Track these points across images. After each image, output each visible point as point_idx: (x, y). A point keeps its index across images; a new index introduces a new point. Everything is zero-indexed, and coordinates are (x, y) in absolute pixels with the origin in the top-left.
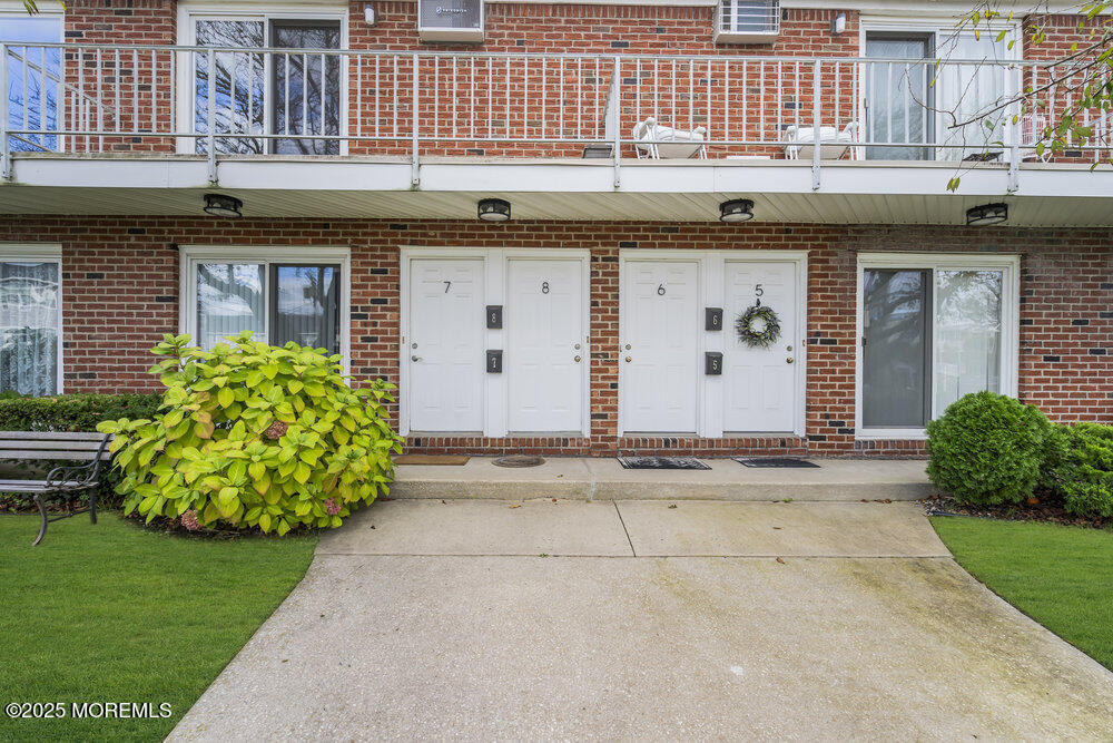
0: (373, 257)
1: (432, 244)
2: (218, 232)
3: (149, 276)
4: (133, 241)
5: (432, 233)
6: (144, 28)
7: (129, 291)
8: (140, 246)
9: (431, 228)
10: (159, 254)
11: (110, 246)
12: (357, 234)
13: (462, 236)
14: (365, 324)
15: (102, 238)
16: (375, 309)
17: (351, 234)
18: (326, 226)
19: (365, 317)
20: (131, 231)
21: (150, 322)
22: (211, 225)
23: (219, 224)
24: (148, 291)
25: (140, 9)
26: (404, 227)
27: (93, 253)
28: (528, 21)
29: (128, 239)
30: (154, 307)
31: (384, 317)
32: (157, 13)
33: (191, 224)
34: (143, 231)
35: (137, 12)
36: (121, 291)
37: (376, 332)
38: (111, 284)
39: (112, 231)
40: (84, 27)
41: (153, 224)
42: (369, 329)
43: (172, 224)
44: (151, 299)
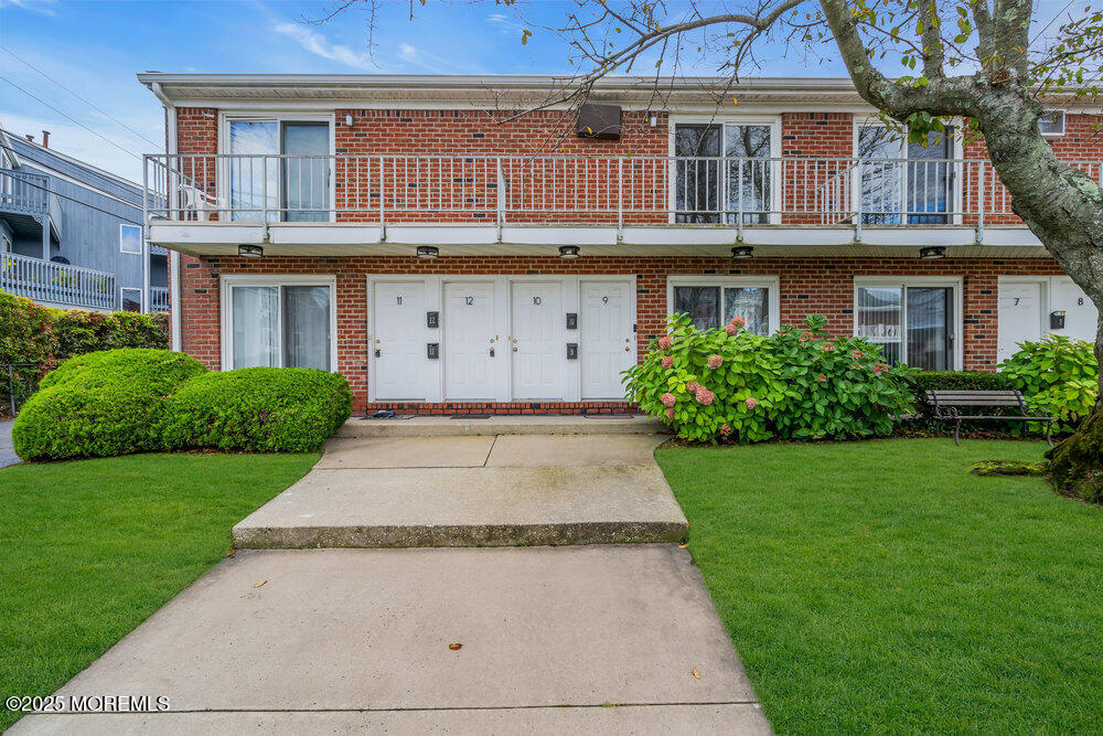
0: (982, 282)
1: (1019, 274)
2: (883, 267)
3: (838, 297)
4: (828, 274)
5: (1020, 266)
6: (835, 133)
7: (825, 306)
8: (833, 277)
9: (1020, 263)
10: (844, 282)
11: (813, 277)
12: (972, 268)
13: (1039, 268)
14: (978, 327)
15: (808, 272)
16: (983, 317)
17: (968, 268)
18: (952, 263)
19: (977, 322)
20: (826, 267)
21: (838, 327)
22: (878, 262)
23: (883, 262)
24: (837, 307)
25: (833, 120)
26: (1002, 263)
27: (802, 282)
28: (1082, 126)
29: (824, 272)
30: (842, 317)
31: (989, 322)
32: (844, 123)
33: (865, 262)
34: (834, 267)
35: (831, 123)
36: (820, 307)
37: (985, 332)
38: (814, 302)
39: (814, 267)
40: (796, 133)
41: (840, 262)
42: (979, 330)
43: (853, 262)
44: (839, 312)
